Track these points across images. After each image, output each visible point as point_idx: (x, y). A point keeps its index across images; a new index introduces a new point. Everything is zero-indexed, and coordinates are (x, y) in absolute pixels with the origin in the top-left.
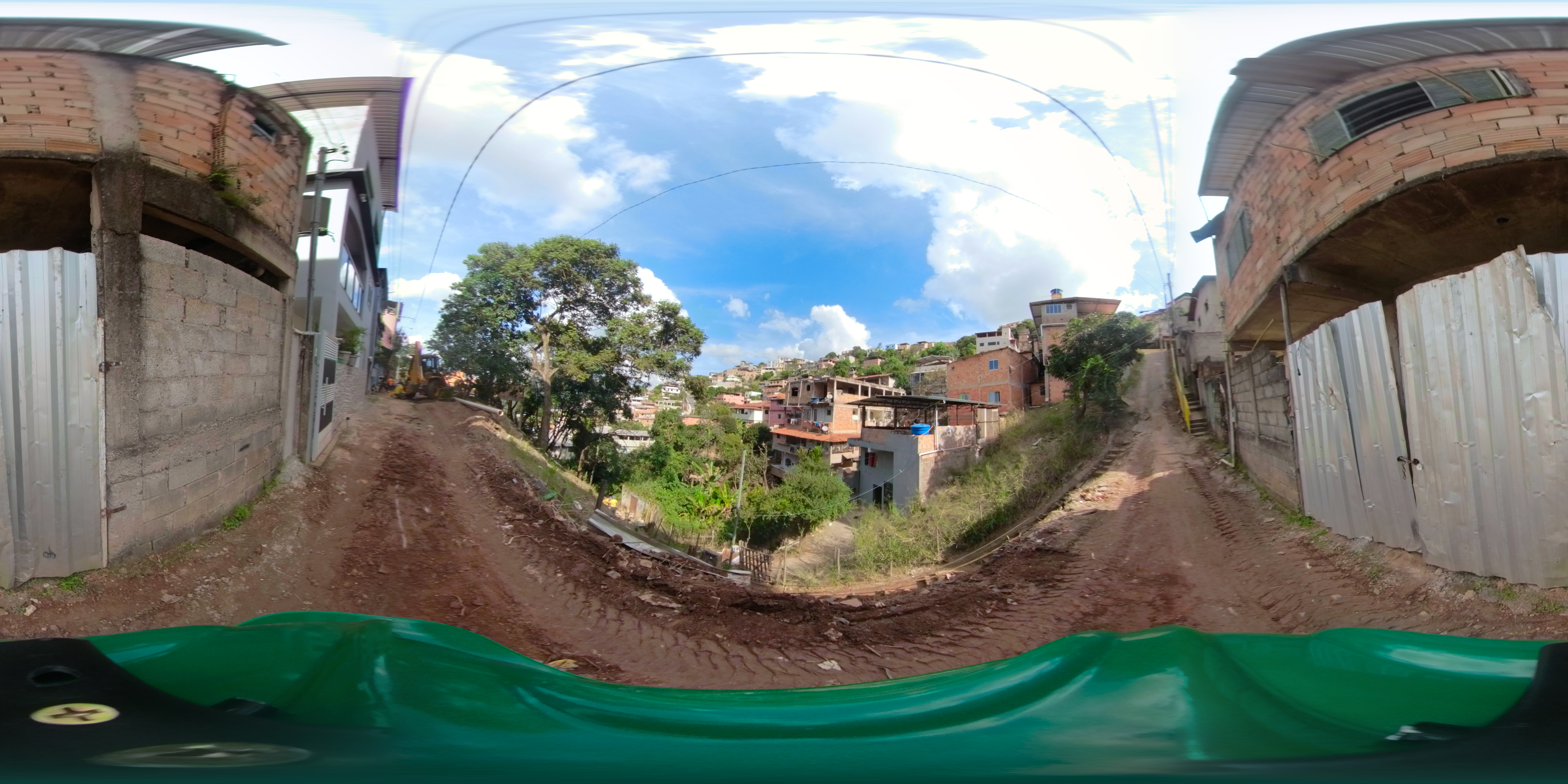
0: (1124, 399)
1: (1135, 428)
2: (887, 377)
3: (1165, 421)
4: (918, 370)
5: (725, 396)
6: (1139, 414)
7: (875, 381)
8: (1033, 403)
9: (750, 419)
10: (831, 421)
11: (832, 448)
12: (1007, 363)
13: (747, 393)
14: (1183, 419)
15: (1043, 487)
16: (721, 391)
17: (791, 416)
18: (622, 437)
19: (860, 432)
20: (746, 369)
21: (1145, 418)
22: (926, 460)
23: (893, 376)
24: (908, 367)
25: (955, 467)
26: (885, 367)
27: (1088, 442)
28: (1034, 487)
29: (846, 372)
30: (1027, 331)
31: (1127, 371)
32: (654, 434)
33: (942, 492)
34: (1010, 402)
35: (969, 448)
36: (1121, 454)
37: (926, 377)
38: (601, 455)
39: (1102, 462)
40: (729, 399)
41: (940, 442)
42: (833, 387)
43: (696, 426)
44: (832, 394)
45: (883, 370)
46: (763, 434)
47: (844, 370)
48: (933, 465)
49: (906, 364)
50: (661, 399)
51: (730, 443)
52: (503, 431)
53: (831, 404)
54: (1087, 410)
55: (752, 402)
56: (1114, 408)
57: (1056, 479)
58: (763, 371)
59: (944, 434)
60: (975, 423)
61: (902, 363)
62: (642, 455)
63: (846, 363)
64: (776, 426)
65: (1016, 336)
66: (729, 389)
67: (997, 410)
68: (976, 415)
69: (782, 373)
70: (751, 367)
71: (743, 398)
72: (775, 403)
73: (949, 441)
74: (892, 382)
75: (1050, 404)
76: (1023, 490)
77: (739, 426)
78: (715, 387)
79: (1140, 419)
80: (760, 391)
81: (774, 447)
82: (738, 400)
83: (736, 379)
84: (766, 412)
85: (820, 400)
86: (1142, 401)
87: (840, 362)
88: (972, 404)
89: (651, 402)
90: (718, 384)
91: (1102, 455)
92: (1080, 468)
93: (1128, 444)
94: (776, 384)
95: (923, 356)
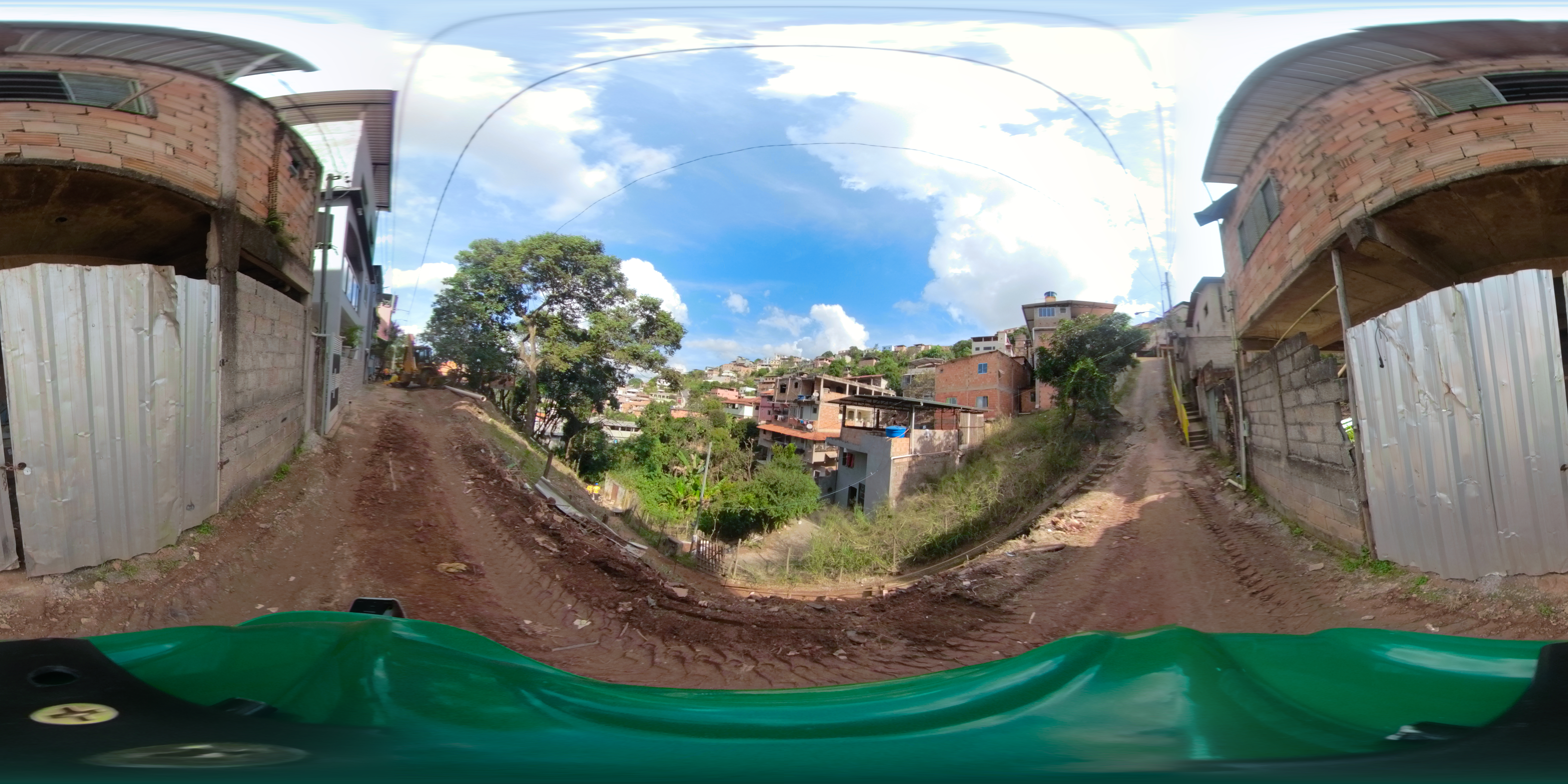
0: (1117, 408)
1: (1128, 440)
2: (879, 378)
3: (1161, 433)
4: (911, 372)
5: (719, 391)
6: (1133, 425)
7: (868, 381)
8: (1023, 409)
9: (740, 414)
10: (817, 419)
11: (815, 447)
12: (996, 366)
13: (741, 388)
14: (1181, 430)
15: (1022, 501)
16: (716, 386)
17: (779, 413)
18: (613, 428)
19: (839, 431)
20: (742, 365)
21: (1140, 428)
22: (899, 464)
23: (886, 377)
24: (902, 368)
25: (931, 473)
26: (879, 368)
27: (1076, 454)
28: (1011, 501)
29: (841, 371)
30: (1024, 337)
31: (1121, 379)
32: (641, 424)
33: (912, 500)
34: (998, 407)
35: (948, 454)
36: (1110, 469)
37: (916, 379)
38: (587, 444)
39: (1089, 477)
40: (722, 393)
41: (915, 445)
42: (820, 385)
43: (684, 418)
44: (819, 392)
45: (877, 370)
46: (751, 429)
47: (838, 369)
48: (906, 469)
49: (901, 365)
50: (656, 391)
51: (718, 436)
52: (486, 415)
53: (817, 402)
54: (1077, 419)
55: (746, 397)
56: (1106, 417)
57: (1037, 493)
58: (759, 368)
59: (921, 438)
60: (957, 427)
61: (897, 364)
62: (628, 445)
63: (841, 363)
64: (763, 422)
65: (1012, 341)
66: (724, 384)
67: (982, 415)
68: (958, 420)
69: (778, 370)
70: (747, 363)
71: (737, 394)
72: (766, 399)
73: (926, 445)
74: (884, 383)
75: (1039, 411)
76: (997, 504)
77: (729, 421)
78: (710, 381)
79: (1134, 430)
80: (755, 387)
81: (760, 443)
82: (732, 396)
83: (731, 374)
84: (757, 408)
85: (807, 398)
86: (1137, 411)
87: (835, 362)
88: (955, 408)
89: (646, 394)
90: (713, 378)
91: (1090, 468)
92: (1064, 482)
93: (1119, 457)
94: (771, 381)
95: (917, 357)
